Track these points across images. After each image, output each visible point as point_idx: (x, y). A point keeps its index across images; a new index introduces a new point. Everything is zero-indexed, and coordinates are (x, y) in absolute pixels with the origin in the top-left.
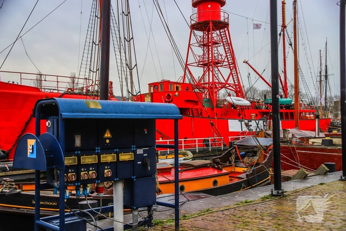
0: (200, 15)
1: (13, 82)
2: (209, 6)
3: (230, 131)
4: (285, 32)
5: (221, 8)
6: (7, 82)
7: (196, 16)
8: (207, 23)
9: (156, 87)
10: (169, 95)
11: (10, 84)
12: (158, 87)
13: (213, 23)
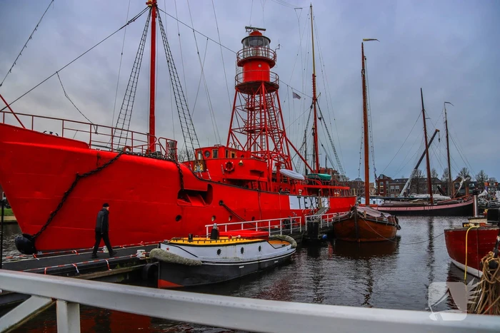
0: (246, 75)
1: (51, 133)
2: (260, 66)
3: (291, 208)
4: (316, 105)
5: (271, 70)
6: (42, 132)
7: (241, 76)
8: (258, 84)
9: (208, 153)
10: (230, 163)
11: (47, 135)
12: (210, 153)
13: (265, 85)
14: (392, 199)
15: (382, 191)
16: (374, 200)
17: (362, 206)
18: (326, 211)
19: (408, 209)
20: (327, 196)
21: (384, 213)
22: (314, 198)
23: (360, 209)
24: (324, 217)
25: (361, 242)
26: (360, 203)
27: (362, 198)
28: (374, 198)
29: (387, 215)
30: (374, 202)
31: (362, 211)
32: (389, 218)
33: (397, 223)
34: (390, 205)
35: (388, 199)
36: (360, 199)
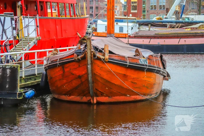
14: (154, 24)
15: (135, 8)
16: (120, 24)
17: (98, 35)
18: (32, 44)
19: (182, 42)
20: (33, 15)
21: (140, 50)
22: (8, 19)
23: (97, 42)
24: (28, 56)
25: (98, 103)
26: (95, 30)
27: (99, 22)
28: (121, 20)
29: (147, 53)
30: (121, 29)
31: (100, 47)
32: (149, 58)
33: (164, 68)
34: (148, 34)
35: (146, 24)
36: (95, 22)
